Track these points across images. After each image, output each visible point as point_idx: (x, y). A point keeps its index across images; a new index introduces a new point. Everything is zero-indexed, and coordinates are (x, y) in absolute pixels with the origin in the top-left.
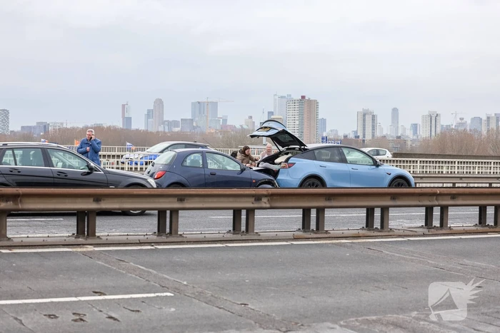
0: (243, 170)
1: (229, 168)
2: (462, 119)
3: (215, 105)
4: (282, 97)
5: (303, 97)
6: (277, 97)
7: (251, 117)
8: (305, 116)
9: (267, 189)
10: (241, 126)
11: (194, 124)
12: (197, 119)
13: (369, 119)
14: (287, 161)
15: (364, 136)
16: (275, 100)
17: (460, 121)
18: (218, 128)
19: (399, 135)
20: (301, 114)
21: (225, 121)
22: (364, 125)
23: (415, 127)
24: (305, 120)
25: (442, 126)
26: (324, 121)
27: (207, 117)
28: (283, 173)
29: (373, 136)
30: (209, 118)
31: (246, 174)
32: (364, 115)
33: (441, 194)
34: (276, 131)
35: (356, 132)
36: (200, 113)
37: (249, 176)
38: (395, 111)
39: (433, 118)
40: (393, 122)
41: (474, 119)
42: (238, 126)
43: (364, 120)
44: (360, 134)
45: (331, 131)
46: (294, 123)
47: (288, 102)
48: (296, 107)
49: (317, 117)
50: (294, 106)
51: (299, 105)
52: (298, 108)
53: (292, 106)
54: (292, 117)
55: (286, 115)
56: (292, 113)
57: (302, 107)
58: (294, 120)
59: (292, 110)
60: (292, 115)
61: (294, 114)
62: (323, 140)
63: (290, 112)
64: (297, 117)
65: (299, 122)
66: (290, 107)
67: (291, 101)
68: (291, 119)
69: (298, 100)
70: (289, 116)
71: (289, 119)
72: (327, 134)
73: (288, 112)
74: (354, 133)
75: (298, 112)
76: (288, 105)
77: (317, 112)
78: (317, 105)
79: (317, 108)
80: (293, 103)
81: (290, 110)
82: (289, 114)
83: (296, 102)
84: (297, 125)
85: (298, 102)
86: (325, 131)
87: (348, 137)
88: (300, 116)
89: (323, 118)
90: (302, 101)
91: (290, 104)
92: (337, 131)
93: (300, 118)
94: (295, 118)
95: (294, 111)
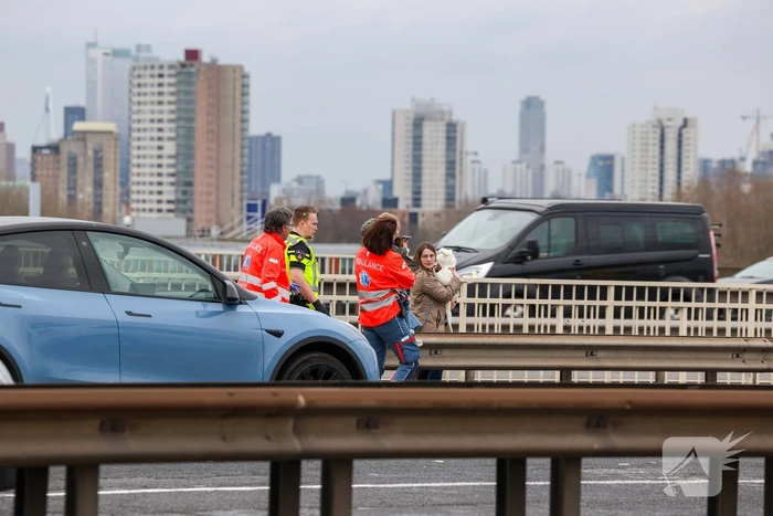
4: (118, 54)
5: (192, 55)
6: (97, 54)
8: (200, 123)
13: (434, 135)
15: (417, 201)
16: (91, 62)
19: (547, 195)
20: (185, 118)
22: (417, 160)
23: (604, 168)
24: (202, 139)
25: (705, 163)
26: (272, 144)
29: (450, 197)
32: (418, 123)
33: (313, 412)
35: (388, 185)
38: (532, 109)
39: (671, 136)
40: (524, 150)
43: (417, 143)
44: (402, 192)
45: (299, 180)
46: (160, 148)
47: (136, 73)
48: (166, 89)
49: (244, 130)
50: (160, 85)
51: (178, 84)
52: (172, 94)
53: (152, 85)
54: (152, 129)
55: (130, 118)
56: (152, 112)
57: (188, 93)
58: (160, 139)
59: (152, 103)
60: (152, 121)
61: (156, 116)
62: (251, 214)
63: (142, 107)
64: (171, 130)
65: (178, 146)
66: (143, 90)
67: (145, 68)
68: (148, 134)
69: (171, 67)
70: (142, 126)
71: (141, 134)
72: (284, 191)
73: (135, 108)
74: (381, 187)
75: (173, 107)
76: (136, 81)
77: (244, 112)
78: (245, 86)
79: (244, 94)
80: (152, 76)
81: (145, 103)
82: (141, 116)
83: (166, 72)
84: (170, 157)
85: (173, 72)
86: (278, 180)
87: (358, 203)
88: (182, 123)
89: (269, 135)
90: (185, 70)
91: (142, 81)
92: (319, 182)
93: (181, 132)
94: (160, 130)
95: (157, 107)
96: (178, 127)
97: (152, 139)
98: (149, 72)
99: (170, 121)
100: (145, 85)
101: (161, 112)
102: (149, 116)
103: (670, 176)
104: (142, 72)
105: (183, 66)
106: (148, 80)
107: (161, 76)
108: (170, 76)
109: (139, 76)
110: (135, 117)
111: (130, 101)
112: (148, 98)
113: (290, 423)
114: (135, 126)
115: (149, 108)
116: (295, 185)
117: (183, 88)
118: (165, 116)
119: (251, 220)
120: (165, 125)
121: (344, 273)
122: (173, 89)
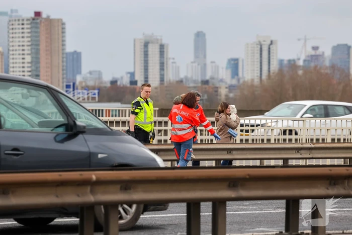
2: (315, 48)
4: (2, 14)
5: (38, 14)
8: (43, 46)
13: (154, 51)
17: (313, 53)
19: (208, 78)
20: (35, 45)
22: (146, 62)
23: (234, 65)
24: (43, 54)
25: (281, 61)
26: (77, 56)
29: (162, 80)
32: (146, 45)
33: (99, 183)
35: (132, 74)
38: (200, 37)
39: (265, 49)
40: (196, 57)
41: (337, 49)
43: (146, 54)
44: (139, 78)
45: (90, 73)
46: (23, 59)
47: (11, 23)
48: (25, 31)
49: (63, 50)
50: (23, 29)
51: (31, 28)
52: (28, 33)
53: (19, 29)
54: (19, 50)
55: (9, 45)
56: (19, 42)
57: (36, 32)
58: (23, 54)
59: (19, 37)
60: (19, 46)
61: (21, 44)
62: (68, 89)
63: (14, 39)
64: (28, 50)
65: (32, 57)
66: (14, 31)
67: (15, 20)
68: (17, 52)
69: (28, 20)
70: (14, 48)
71: (14, 52)
72: (83, 78)
73: (11, 40)
74: (129, 75)
75: (29, 39)
76: (11, 27)
77: (63, 41)
78: (63, 28)
79: (63, 32)
80: (19, 24)
81: (16, 37)
82: (14, 44)
83: (25, 22)
84: (28, 63)
85: (29, 22)
86: (80, 73)
87: (119, 83)
88: (34, 47)
89: (75, 52)
90: (35, 21)
91: (14, 27)
92: (100, 73)
93: (33, 51)
94: (23, 50)
95: (21, 39)
96: (31, 49)
97: (19, 54)
98: (17, 22)
99: (28, 46)
100: (15, 29)
101: (23, 41)
102: (17, 44)
103: (265, 68)
104: (14, 23)
105: (34, 19)
106: (17, 26)
107: (23, 24)
108: (28, 24)
109: (12, 25)
110: (11, 44)
111: (8, 36)
112: (17, 35)
113: (89, 188)
114: (11, 48)
115: (17, 40)
116: (88, 75)
117: (34, 30)
118: (26, 44)
119: (68, 92)
120: (25, 48)
121: (112, 116)
122: (29, 31)
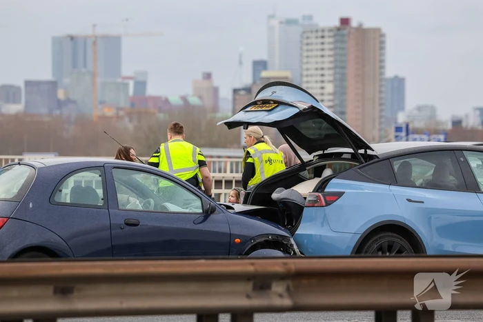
0: (208, 213)
1: (172, 208)
3: (113, 43)
4: (290, 22)
5: (345, 22)
6: (275, 23)
7: (208, 76)
8: (351, 70)
9: (272, 261)
10: (184, 99)
11: (61, 95)
12: (66, 80)
14: (320, 188)
16: (271, 29)
18: (124, 103)
20: (340, 67)
21: (141, 85)
24: (351, 84)
26: (399, 84)
27: (93, 75)
28: (311, 220)
30: (99, 80)
31: (217, 224)
34: (292, 112)
36: (75, 65)
37: (224, 229)
42: (175, 99)
45: (419, 108)
46: (322, 88)
47: (305, 35)
48: (326, 46)
49: (382, 74)
50: (323, 43)
51: (335, 42)
52: (331, 50)
53: (317, 44)
54: (316, 75)
55: (301, 67)
56: (317, 63)
57: (342, 49)
58: (322, 82)
59: (317, 56)
60: (317, 69)
61: (320, 66)
62: (398, 134)
63: (310, 60)
64: (329, 75)
65: (336, 86)
66: (310, 47)
67: (312, 32)
68: (314, 79)
69: (330, 30)
70: (309, 73)
71: (309, 79)
72: (408, 116)
73: (305, 60)
74: (478, 113)
75: (331, 59)
76: (305, 41)
77: (382, 61)
78: (382, 42)
79: (382, 48)
80: (317, 37)
81: (312, 57)
82: (309, 66)
83: (326, 34)
84: (329, 94)
85: (332, 34)
87: (464, 124)
88: (338, 70)
89: (396, 77)
90: (341, 32)
91: (309, 41)
92: (433, 109)
93: (338, 76)
94: (323, 75)
95: (320, 60)
96: (335, 74)
97: (316, 82)
98: (314, 35)
99: (329, 69)
100: (312, 44)
101: (323, 63)
102: (314, 66)
104: (310, 35)
105: (339, 29)
106: (314, 40)
107: (323, 37)
108: (329, 37)
109: (308, 38)
110: (305, 66)
111: (301, 55)
112: (314, 53)
114: (305, 73)
115: (314, 60)
116: (416, 112)
117: (339, 45)
118: (326, 66)
119: (398, 138)
120: (326, 72)
122: (331, 46)
